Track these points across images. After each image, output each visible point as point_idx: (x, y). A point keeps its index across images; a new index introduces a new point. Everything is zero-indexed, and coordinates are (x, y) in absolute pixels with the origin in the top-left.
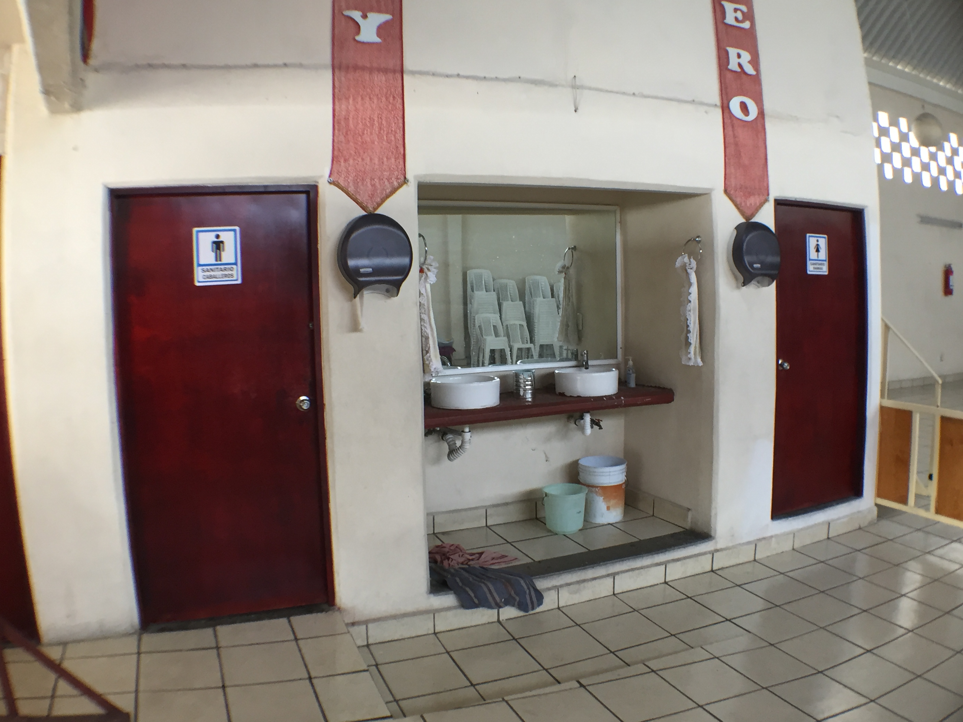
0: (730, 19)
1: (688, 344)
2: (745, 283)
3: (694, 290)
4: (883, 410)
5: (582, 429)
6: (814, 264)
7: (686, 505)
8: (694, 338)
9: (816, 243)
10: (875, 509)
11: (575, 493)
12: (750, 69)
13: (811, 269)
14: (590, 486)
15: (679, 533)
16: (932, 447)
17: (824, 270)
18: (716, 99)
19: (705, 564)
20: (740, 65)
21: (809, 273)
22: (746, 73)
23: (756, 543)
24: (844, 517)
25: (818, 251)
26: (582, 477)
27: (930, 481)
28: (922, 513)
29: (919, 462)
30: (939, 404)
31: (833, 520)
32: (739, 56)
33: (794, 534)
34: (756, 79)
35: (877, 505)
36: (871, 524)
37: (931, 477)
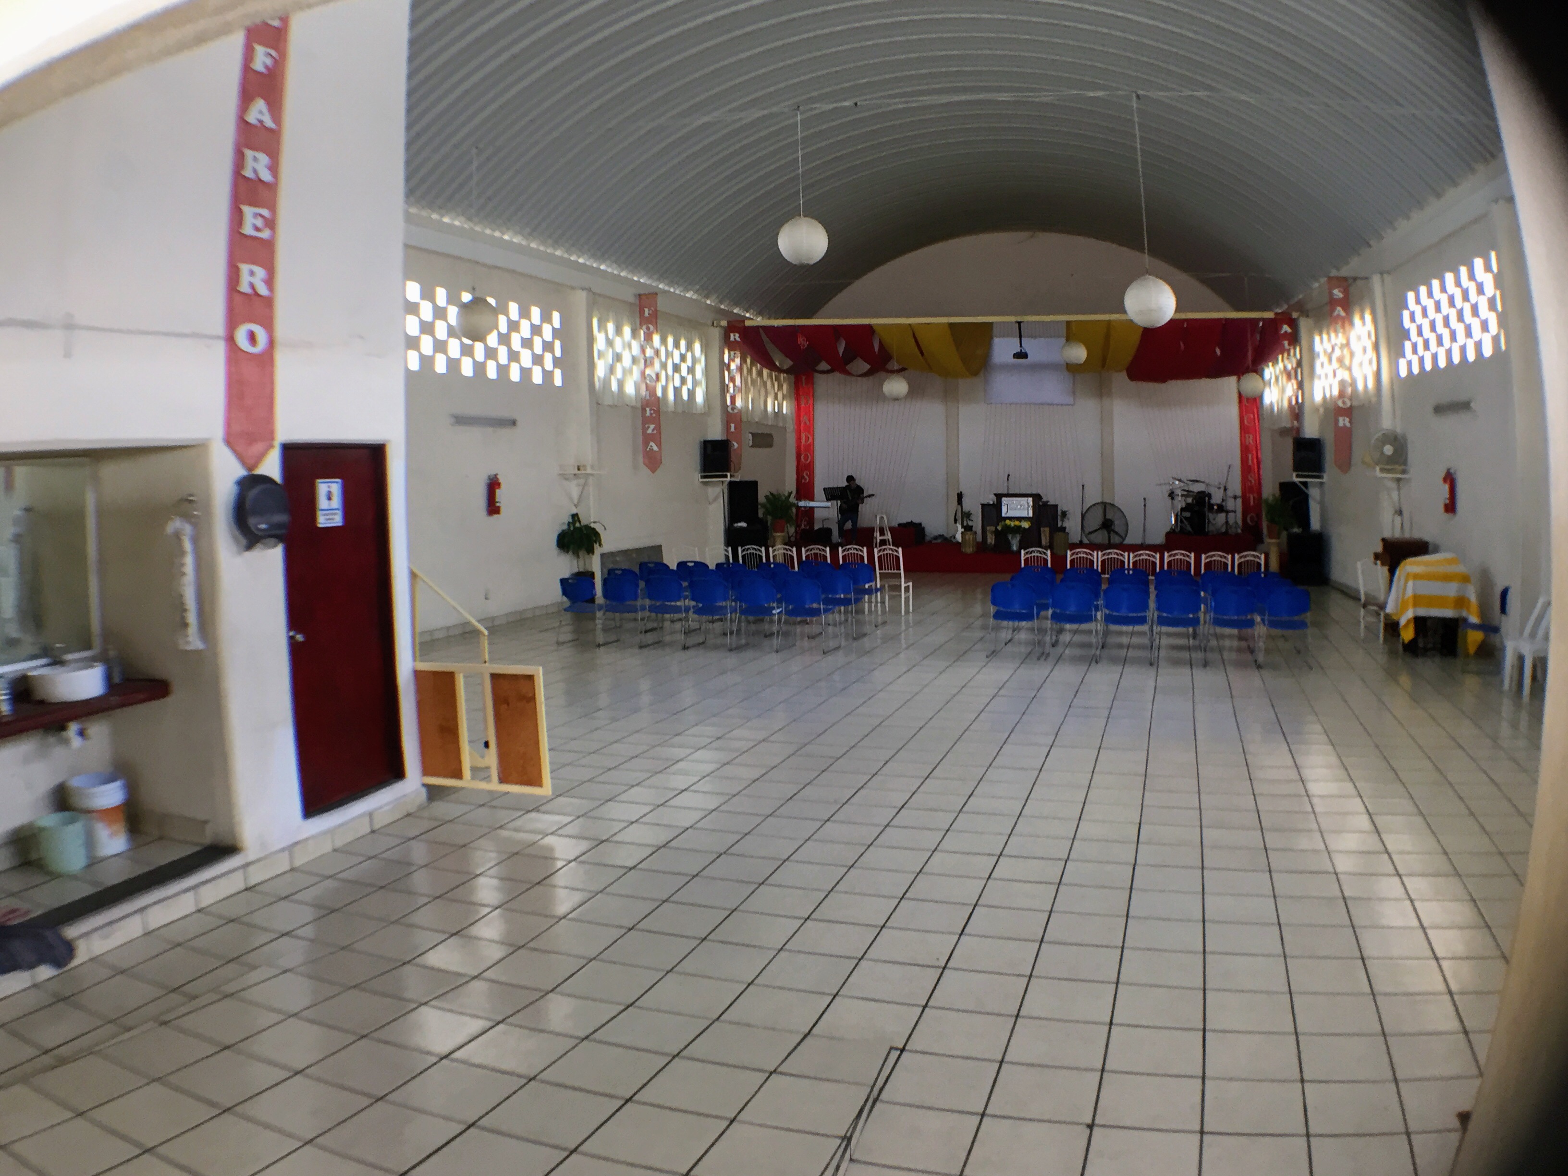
0: (248, 230)
1: (185, 625)
2: (249, 547)
3: (189, 561)
4: (418, 675)
5: (66, 742)
6: (325, 515)
7: (201, 816)
8: (192, 618)
9: (327, 489)
10: (424, 791)
11: (72, 821)
12: (263, 290)
13: (322, 521)
14: (88, 812)
15: (198, 853)
16: (484, 709)
17: (337, 520)
18: (219, 329)
19: (236, 883)
20: (252, 286)
21: (320, 526)
22: (257, 294)
23: (290, 848)
24: (386, 804)
25: (329, 498)
26: (76, 801)
27: (486, 750)
28: (483, 785)
29: (469, 730)
30: (487, 658)
31: (376, 809)
32: (252, 273)
33: (331, 832)
34: (268, 302)
35: (424, 785)
36: (421, 808)
37: (487, 745)
